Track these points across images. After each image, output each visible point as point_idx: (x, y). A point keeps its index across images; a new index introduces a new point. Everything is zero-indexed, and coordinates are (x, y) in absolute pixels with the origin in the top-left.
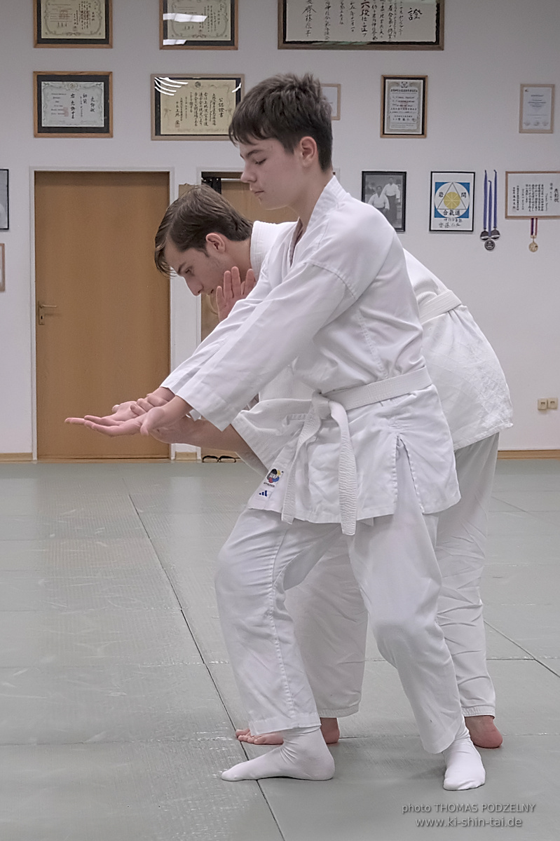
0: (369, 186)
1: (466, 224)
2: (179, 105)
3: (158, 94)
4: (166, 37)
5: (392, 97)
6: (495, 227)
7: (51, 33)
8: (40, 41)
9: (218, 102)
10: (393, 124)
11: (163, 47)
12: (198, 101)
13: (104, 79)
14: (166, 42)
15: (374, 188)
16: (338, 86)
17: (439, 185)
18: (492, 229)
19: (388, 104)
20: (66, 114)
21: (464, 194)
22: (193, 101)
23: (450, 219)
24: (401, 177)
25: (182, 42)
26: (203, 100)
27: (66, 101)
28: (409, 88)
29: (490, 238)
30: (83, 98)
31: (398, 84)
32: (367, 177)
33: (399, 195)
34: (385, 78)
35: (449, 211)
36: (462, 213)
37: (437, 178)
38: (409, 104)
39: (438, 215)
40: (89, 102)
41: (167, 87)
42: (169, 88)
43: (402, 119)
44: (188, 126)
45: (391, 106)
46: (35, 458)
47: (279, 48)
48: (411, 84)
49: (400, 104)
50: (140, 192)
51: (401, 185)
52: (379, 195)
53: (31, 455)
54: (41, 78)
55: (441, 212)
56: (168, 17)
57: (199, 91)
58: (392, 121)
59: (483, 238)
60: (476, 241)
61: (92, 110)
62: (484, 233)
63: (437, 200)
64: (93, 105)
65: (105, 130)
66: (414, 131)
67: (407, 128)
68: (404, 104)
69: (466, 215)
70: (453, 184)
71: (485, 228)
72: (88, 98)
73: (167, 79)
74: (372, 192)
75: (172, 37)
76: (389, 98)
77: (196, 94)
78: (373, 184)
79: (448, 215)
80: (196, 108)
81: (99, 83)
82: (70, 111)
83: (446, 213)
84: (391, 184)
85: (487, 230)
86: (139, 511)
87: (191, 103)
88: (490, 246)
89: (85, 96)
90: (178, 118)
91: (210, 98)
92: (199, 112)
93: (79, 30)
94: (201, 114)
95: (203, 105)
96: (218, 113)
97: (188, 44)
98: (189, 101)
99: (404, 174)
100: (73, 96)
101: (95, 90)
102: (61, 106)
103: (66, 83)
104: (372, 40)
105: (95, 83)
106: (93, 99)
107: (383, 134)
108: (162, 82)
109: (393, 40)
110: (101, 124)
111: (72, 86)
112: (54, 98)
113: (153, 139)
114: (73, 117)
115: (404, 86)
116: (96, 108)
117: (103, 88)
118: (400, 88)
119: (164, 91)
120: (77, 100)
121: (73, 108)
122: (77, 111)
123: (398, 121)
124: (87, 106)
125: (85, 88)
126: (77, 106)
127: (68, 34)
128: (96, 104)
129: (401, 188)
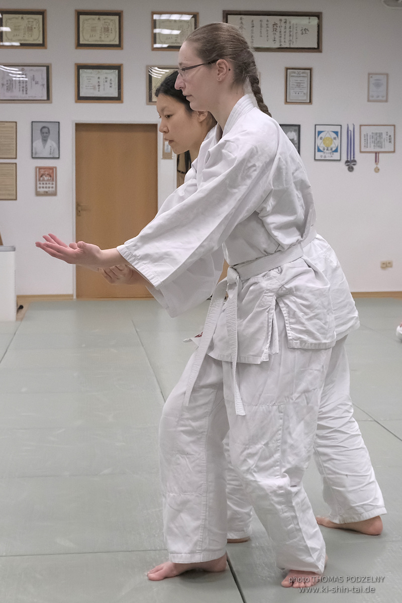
1: (336, 156)
3: (150, 77)
4: (155, 42)
5: (291, 81)
6: (354, 158)
7: (86, 40)
8: (79, 45)
10: (292, 96)
11: (154, 49)
13: (118, 68)
14: (155, 46)
17: (320, 133)
18: (352, 159)
19: (289, 84)
20: (94, 88)
21: (335, 138)
23: (327, 153)
24: (297, 128)
25: (165, 46)
27: (94, 81)
28: (302, 75)
29: (351, 164)
30: (105, 80)
31: (295, 73)
33: (296, 138)
34: (287, 69)
35: (326, 148)
36: (334, 149)
37: (319, 128)
38: (302, 84)
39: (319, 150)
40: (109, 81)
41: (156, 73)
43: (297, 93)
45: (291, 86)
46: (75, 297)
48: (303, 73)
49: (296, 84)
50: (139, 136)
53: (72, 296)
54: (80, 67)
55: (321, 149)
56: (157, 31)
58: (291, 94)
59: (347, 164)
60: (342, 166)
61: (111, 87)
62: (347, 162)
63: (319, 142)
64: (111, 84)
65: (118, 99)
66: (305, 100)
67: (300, 98)
68: (299, 84)
69: (336, 151)
70: (328, 133)
71: (348, 158)
72: (108, 80)
73: (156, 68)
75: (159, 43)
76: (290, 81)
79: (325, 151)
81: (115, 70)
82: (97, 87)
83: (324, 149)
84: (291, 132)
85: (349, 160)
86: (138, 330)
88: (351, 169)
89: (106, 78)
93: (103, 39)
97: (169, 47)
99: (299, 126)
100: (99, 78)
101: (113, 75)
102: (92, 84)
103: (95, 70)
104: (279, 47)
105: (112, 71)
106: (111, 80)
107: (286, 102)
108: (153, 70)
109: (292, 46)
110: (116, 95)
111: (99, 72)
112: (87, 79)
113: (147, 104)
114: (99, 91)
115: (299, 73)
116: (113, 85)
117: (117, 74)
118: (296, 75)
119: (154, 76)
120: (101, 80)
121: (99, 85)
122: (102, 87)
123: (294, 94)
124: (108, 84)
125: (106, 73)
126: (101, 84)
127: (96, 41)
128: (113, 83)
129: (297, 134)
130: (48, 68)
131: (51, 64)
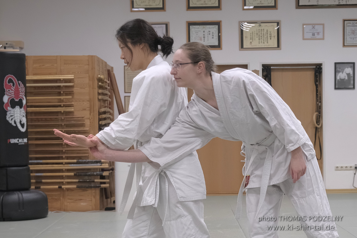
0: (338, 69)
2: (252, 34)
3: (242, 31)
4: (245, 5)
5: (348, 30)
7: (194, 4)
8: (189, 8)
9: (269, 33)
10: (348, 41)
11: (244, 9)
12: (260, 33)
13: (218, 24)
14: (245, 7)
15: (340, 70)
16: (323, 25)
19: (346, 32)
20: (201, 39)
22: (258, 33)
24: (352, 65)
25: (252, 7)
26: (262, 32)
27: (201, 34)
28: (355, 25)
30: (209, 33)
31: (350, 23)
32: (337, 65)
33: (351, 73)
34: (344, 21)
38: (356, 32)
42: (247, 28)
43: (352, 38)
44: (256, 44)
45: (347, 33)
47: (297, 8)
48: (356, 23)
49: (351, 32)
51: (353, 68)
52: (343, 73)
54: (190, 24)
57: (260, 28)
61: (213, 38)
64: (213, 35)
65: (219, 47)
68: (353, 32)
72: (211, 33)
73: (246, 23)
74: (339, 72)
75: (248, 5)
76: (346, 29)
77: (259, 30)
78: (340, 68)
80: (259, 36)
81: (216, 26)
82: (203, 38)
84: (348, 68)
87: (257, 34)
89: (209, 32)
90: (251, 40)
91: (265, 31)
92: (260, 38)
93: (207, 3)
94: (261, 38)
95: (262, 34)
96: (269, 38)
97: (255, 7)
98: (256, 33)
99: (354, 63)
100: (204, 32)
101: (214, 29)
102: (199, 36)
103: (201, 26)
104: (338, 4)
105: (214, 26)
106: (213, 33)
107: (344, 46)
108: (243, 25)
109: (348, 3)
110: (217, 44)
111: (204, 27)
112: (196, 33)
113: (240, 50)
114: (204, 41)
115: (353, 24)
116: (214, 37)
117: (217, 28)
118: (351, 25)
119: (244, 29)
120: (206, 33)
121: (204, 37)
122: (206, 38)
123: (350, 40)
124: (211, 36)
125: (209, 28)
126: (206, 36)
127: (202, 4)
128: (214, 35)
129: (353, 70)
130: (167, 25)
131: (169, 22)
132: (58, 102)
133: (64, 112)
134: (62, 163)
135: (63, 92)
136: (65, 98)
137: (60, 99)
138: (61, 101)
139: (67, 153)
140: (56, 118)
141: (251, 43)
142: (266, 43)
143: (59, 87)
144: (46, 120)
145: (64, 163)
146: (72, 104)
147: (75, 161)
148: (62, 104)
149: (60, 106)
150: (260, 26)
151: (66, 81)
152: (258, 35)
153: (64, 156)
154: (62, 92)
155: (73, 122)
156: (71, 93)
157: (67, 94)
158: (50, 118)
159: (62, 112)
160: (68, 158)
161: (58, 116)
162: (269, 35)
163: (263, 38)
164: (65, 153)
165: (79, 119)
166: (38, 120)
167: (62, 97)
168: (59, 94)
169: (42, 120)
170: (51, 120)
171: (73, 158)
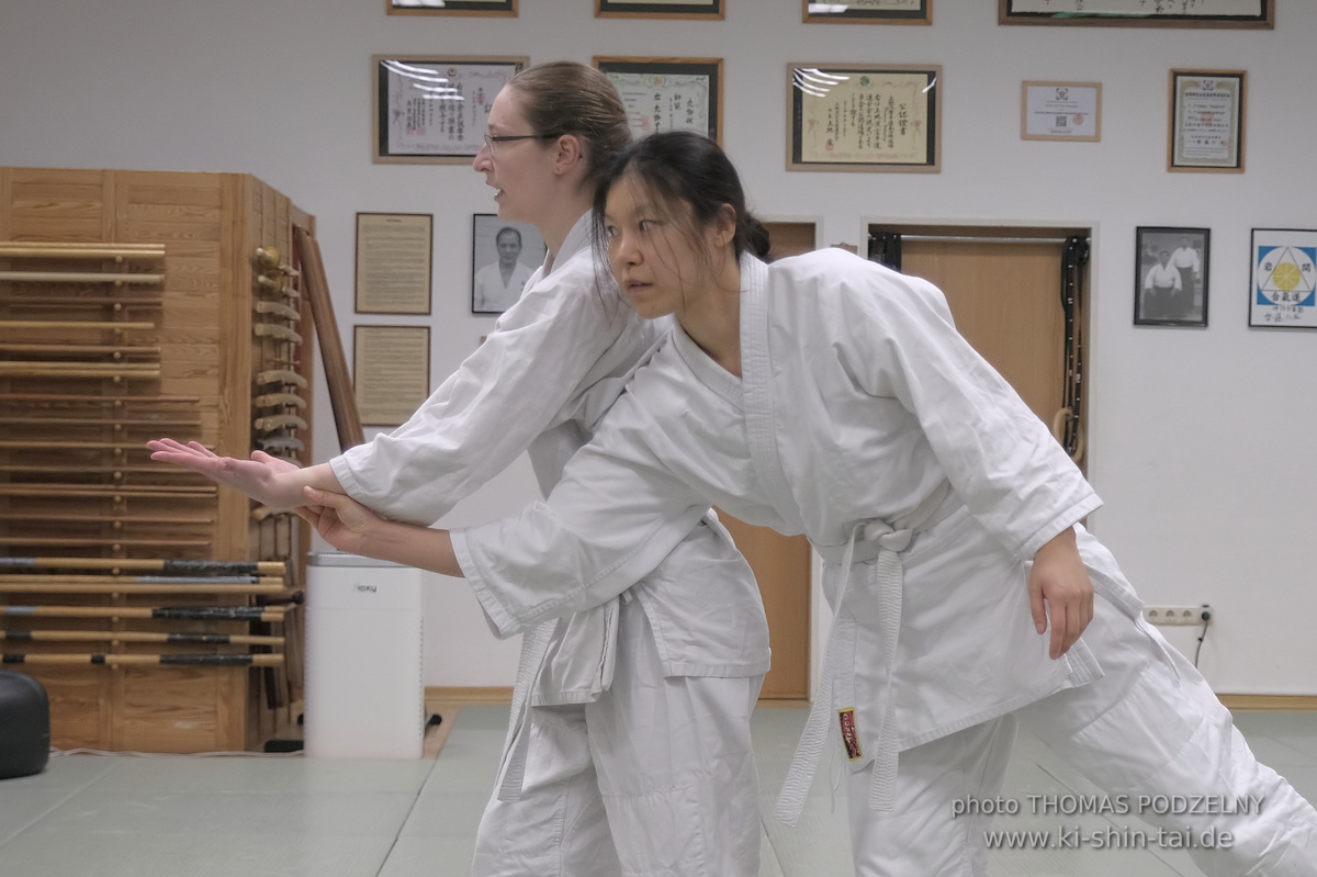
0: (1148, 252)
2: (833, 113)
3: (797, 95)
5: (1188, 107)
8: (605, 7)
9: (897, 110)
10: (1189, 149)
11: (808, 17)
12: (865, 107)
13: (710, 70)
14: (813, 8)
15: (1156, 255)
16: (1098, 86)
17: (1264, 251)
20: (644, 126)
21: (1305, 267)
22: (857, 108)
23: (1283, 308)
24: (1201, 237)
25: (839, 8)
26: (873, 107)
27: (645, 107)
28: (1216, 91)
30: (674, 102)
31: (1197, 84)
32: (1146, 237)
33: (1197, 266)
34: (1176, 74)
35: (1280, 294)
36: (1302, 297)
37: (1262, 239)
38: (1217, 116)
39: (1262, 300)
40: (684, 107)
41: (814, 83)
42: (816, 85)
43: (1203, 141)
44: (847, 148)
45: (1186, 121)
47: (1001, 23)
48: (1220, 85)
49: (1200, 116)
52: (1164, 264)
55: (1268, 296)
57: (866, 91)
58: (1186, 144)
61: (689, 121)
63: (1261, 276)
64: (690, 112)
66: (1223, 161)
67: (1212, 156)
68: (1207, 117)
70: (1287, 252)
72: (683, 103)
73: (815, 71)
74: (1152, 261)
75: (823, 2)
76: (1182, 107)
77: (862, 97)
79: (1279, 301)
80: (861, 119)
81: (701, 77)
82: (652, 123)
83: (1275, 297)
84: (1185, 247)
87: (853, 112)
89: (677, 97)
90: (832, 136)
91: (884, 103)
92: (865, 126)
94: (869, 129)
95: (873, 114)
96: (897, 128)
97: (850, 12)
98: (849, 108)
99: (1207, 232)
100: (657, 97)
101: (695, 88)
102: (637, 114)
103: (646, 76)
104: (1154, 12)
105: (694, 77)
106: (690, 102)
107: (1172, 166)
108: (804, 75)
109: (1191, 11)
111: (657, 81)
113: (788, 169)
115: (1208, 86)
116: (695, 117)
117: (707, 85)
118: (1200, 91)
119: (807, 90)
120: (664, 103)
122: (664, 122)
123: (1196, 145)
124: (681, 115)
125: (678, 84)
126: (664, 114)
128: (696, 111)
129: (1202, 255)
131: (527, 59)
132: (103, 344)
133: (123, 378)
134: (107, 572)
135: (123, 305)
136: (131, 329)
137: (111, 331)
138: (112, 338)
139: (130, 534)
140: (91, 402)
141: (830, 143)
142: (884, 145)
143: (108, 286)
144: (54, 408)
145: (116, 571)
146: (156, 353)
147: (159, 563)
148: (117, 350)
149: (109, 358)
150: (865, 81)
151: (135, 265)
152: (857, 117)
153: (117, 544)
154: (118, 306)
155: (156, 419)
156: (152, 312)
157: (135, 315)
158: (72, 402)
159: (117, 379)
160: (130, 552)
161: (99, 393)
162: (896, 119)
163: (874, 128)
164: (120, 532)
165: (180, 407)
166: (23, 408)
167: (117, 325)
168: (108, 312)
169: (38, 407)
170: (73, 407)
171: (151, 553)
